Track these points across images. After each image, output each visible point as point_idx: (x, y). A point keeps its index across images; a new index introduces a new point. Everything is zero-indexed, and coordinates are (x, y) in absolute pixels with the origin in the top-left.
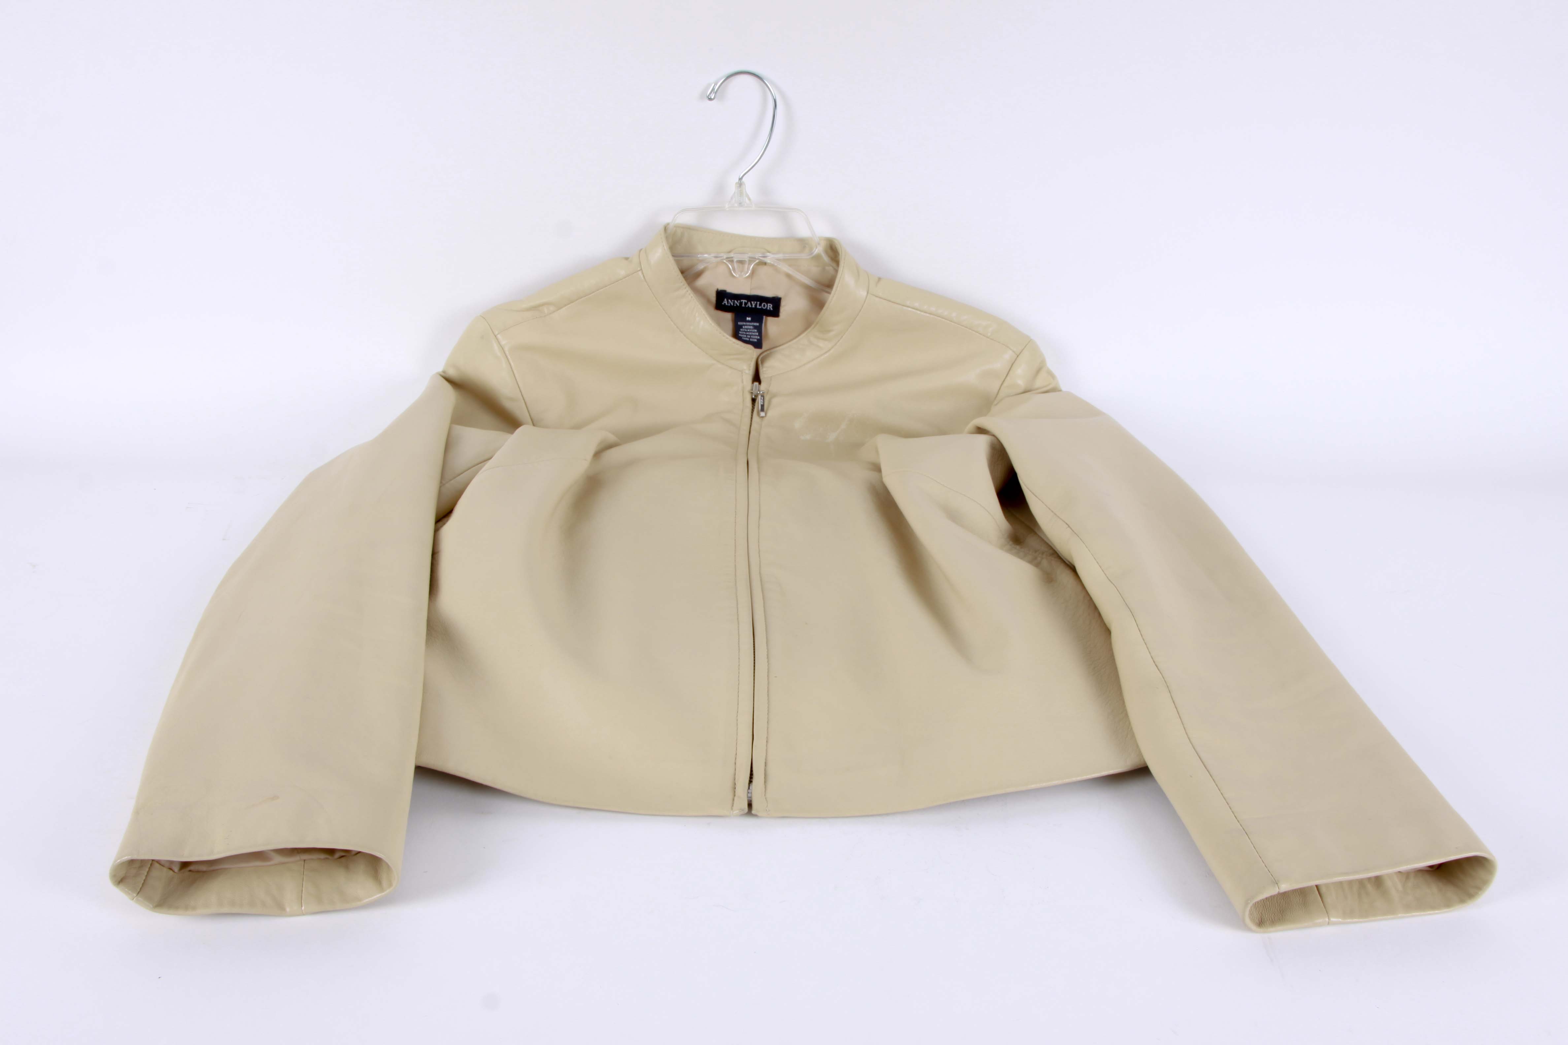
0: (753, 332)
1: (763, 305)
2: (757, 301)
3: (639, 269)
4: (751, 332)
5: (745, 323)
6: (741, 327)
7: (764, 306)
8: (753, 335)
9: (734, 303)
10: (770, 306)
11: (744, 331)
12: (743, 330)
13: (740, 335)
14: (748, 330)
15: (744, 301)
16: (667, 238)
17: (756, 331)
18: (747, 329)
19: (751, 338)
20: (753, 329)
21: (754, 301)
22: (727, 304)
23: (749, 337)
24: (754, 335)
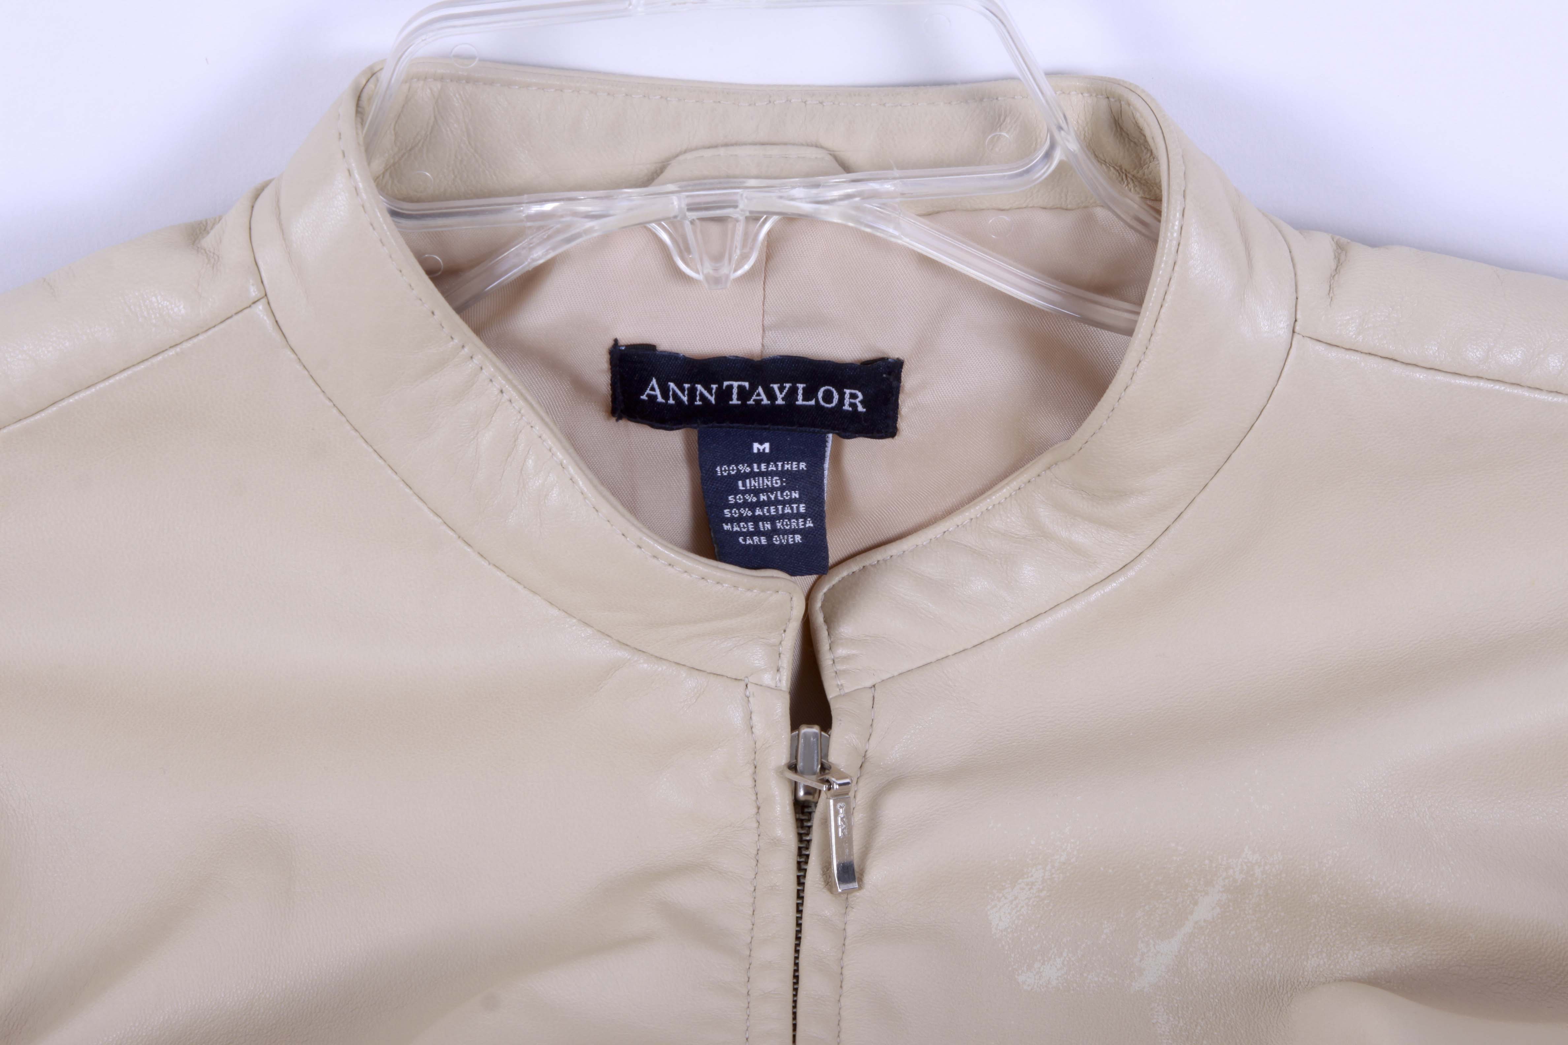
0: (784, 503)
1: (820, 394)
2: (795, 381)
3: (254, 292)
4: (776, 502)
5: (744, 468)
6: (730, 484)
7: (828, 397)
8: (783, 516)
9: (692, 393)
10: (853, 396)
11: (745, 504)
12: (740, 498)
13: (727, 527)
14: (763, 497)
15: (735, 384)
16: (369, 148)
17: (795, 495)
18: (756, 492)
19: (775, 531)
20: (782, 489)
21: (781, 382)
22: (660, 399)
23: (768, 526)
24: (790, 517)
